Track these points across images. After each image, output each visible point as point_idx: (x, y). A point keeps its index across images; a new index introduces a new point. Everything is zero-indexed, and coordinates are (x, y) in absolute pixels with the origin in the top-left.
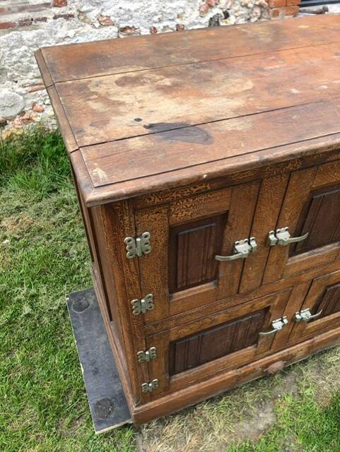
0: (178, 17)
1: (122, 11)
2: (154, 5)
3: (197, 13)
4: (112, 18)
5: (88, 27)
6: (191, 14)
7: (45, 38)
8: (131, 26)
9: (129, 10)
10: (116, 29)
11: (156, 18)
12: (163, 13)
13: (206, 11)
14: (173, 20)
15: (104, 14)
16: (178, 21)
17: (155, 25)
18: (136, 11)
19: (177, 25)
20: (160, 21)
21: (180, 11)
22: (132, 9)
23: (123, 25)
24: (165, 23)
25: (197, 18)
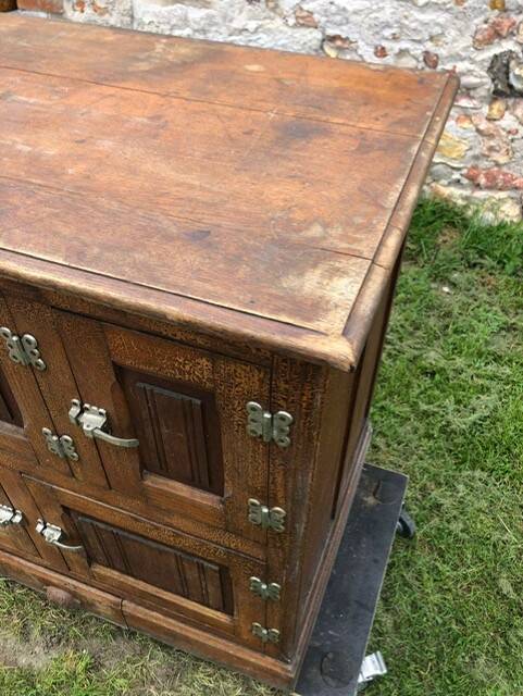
0: (431, 39)
1: (333, 8)
2: (389, 11)
3: (467, 41)
4: (316, 17)
5: (279, 22)
6: (455, 41)
7: (216, 24)
8: (344, 36)
9: (344, 9)
10: (320, 36)
11: (387, 33)
12: (402, 26)
13: (488, 41)
14: (419, 42)
15: (305, 7)
16: (429, 46)
17: (385, 44)
18: (355, 13)
19: (427, 53)
20: (395, 38)
21: (437, 30)
22: (350, 8)
23: (331, 32)
24: (404, 45)
25: (466, 49)
